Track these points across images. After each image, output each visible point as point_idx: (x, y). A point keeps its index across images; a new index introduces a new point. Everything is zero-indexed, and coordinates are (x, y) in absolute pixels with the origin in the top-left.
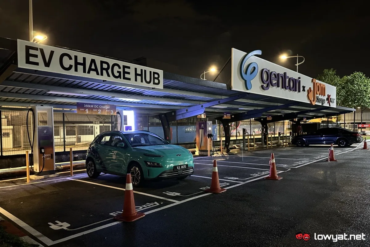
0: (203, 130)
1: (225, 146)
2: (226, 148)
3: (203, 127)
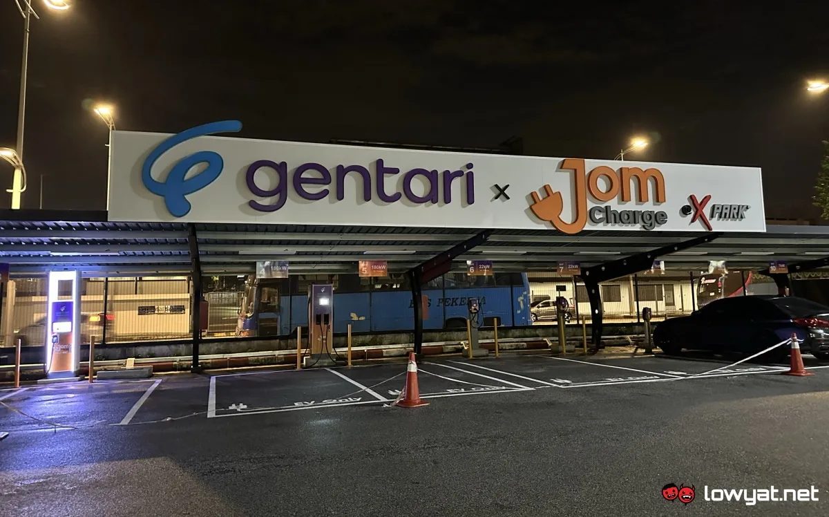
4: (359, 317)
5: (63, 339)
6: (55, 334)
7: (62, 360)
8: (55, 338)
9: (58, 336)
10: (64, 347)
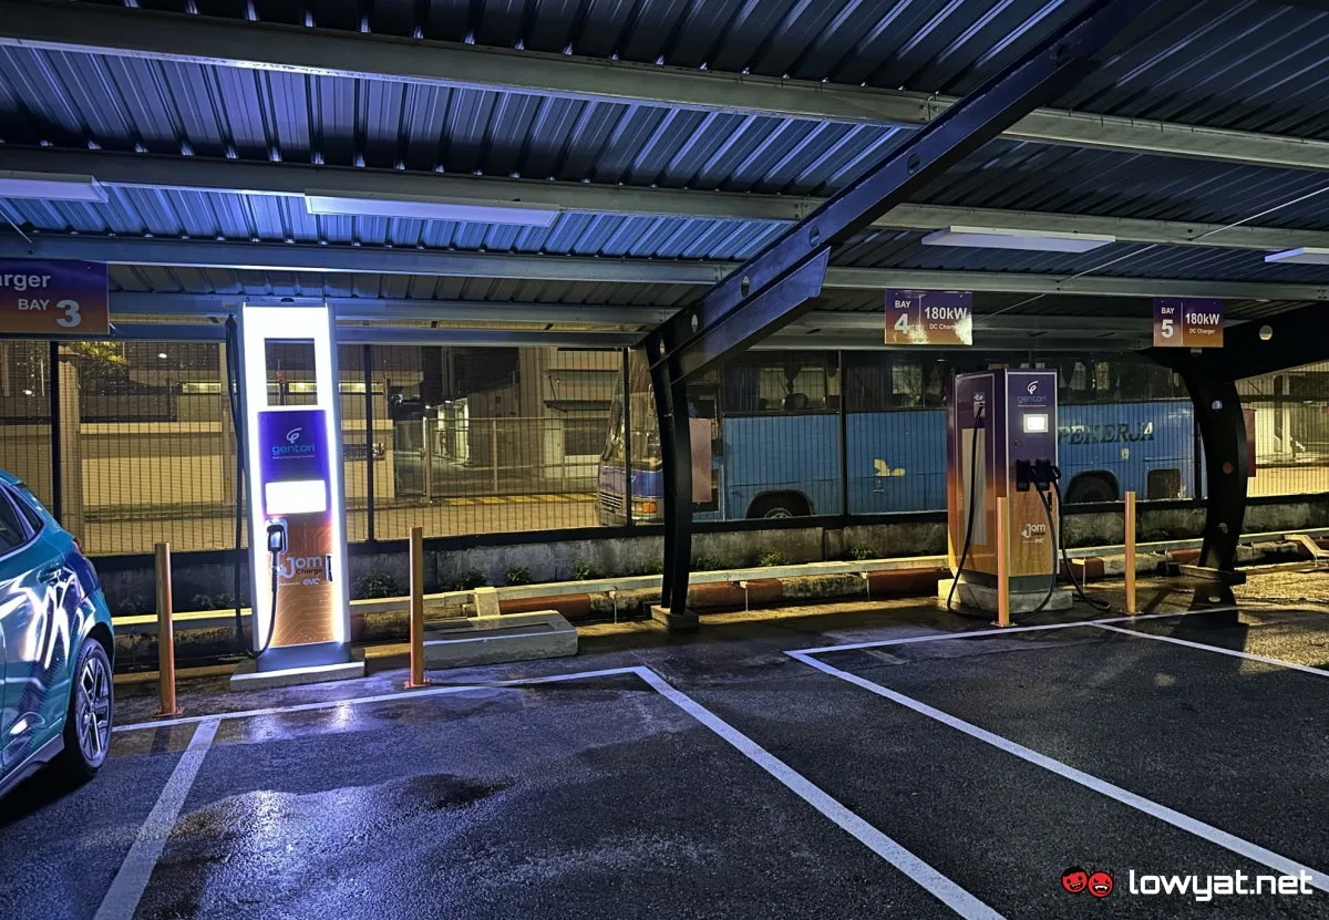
0: (981, 432)
1: (1206, 546)
2: (1211, 558)
3: (983, 413)
4: (892, 470)
5: (300, 534)
6: (276, 521)
7: (302, 603)
8: (277, 535)
9: (285, 524)
10: (306, 563)
